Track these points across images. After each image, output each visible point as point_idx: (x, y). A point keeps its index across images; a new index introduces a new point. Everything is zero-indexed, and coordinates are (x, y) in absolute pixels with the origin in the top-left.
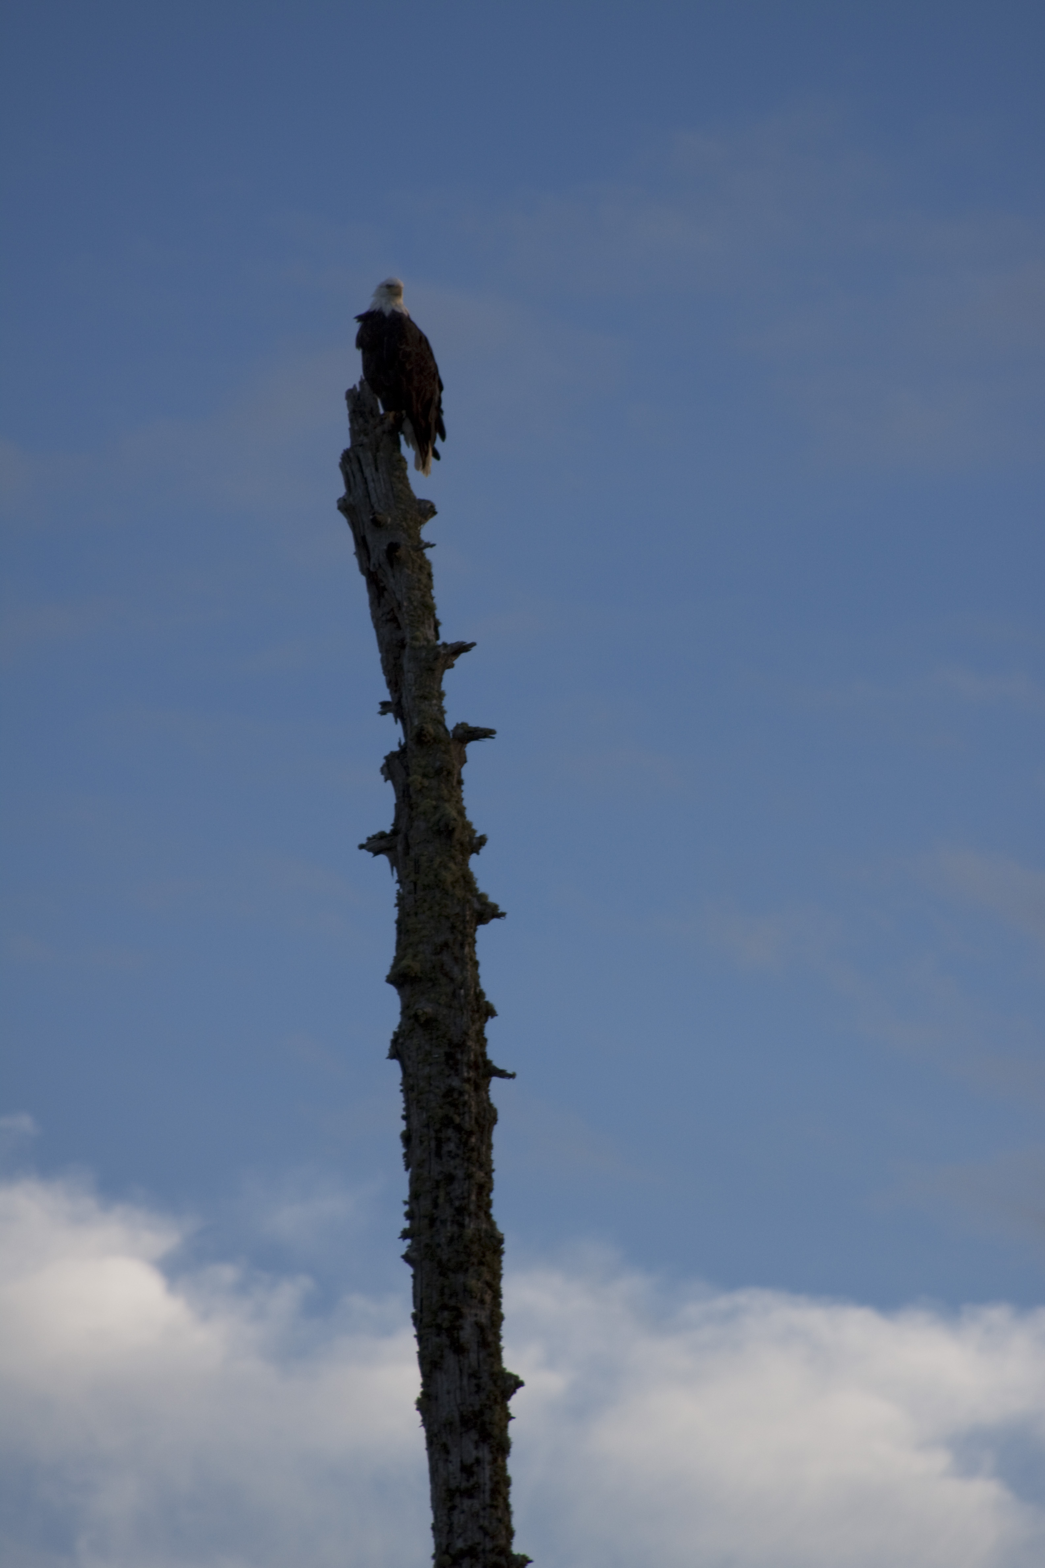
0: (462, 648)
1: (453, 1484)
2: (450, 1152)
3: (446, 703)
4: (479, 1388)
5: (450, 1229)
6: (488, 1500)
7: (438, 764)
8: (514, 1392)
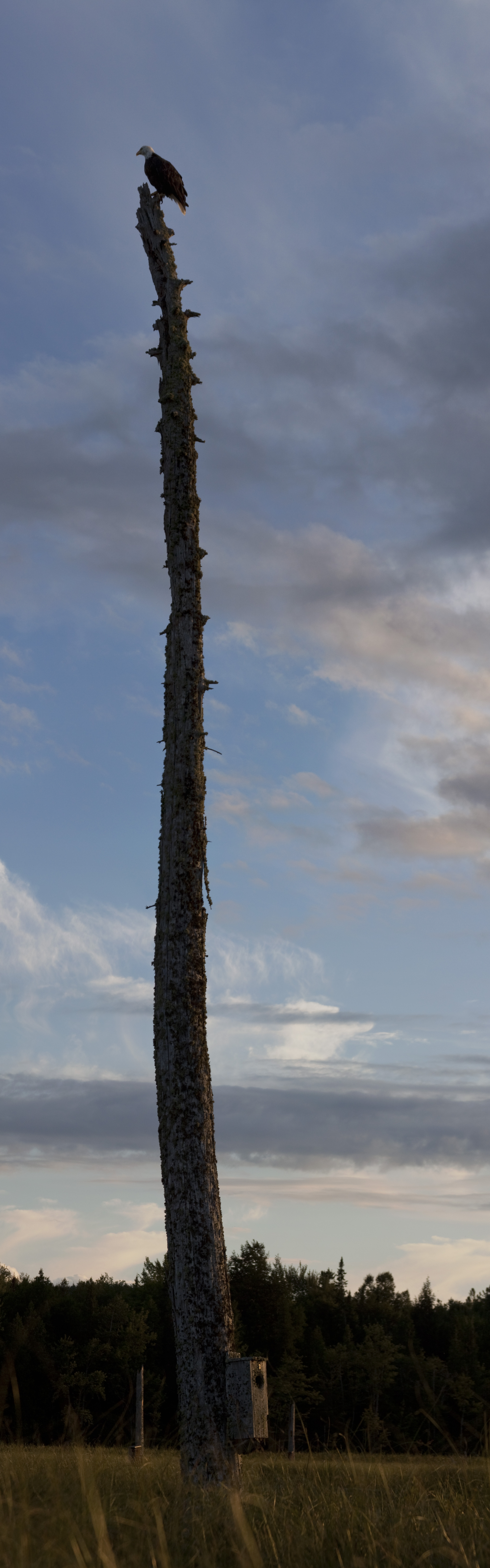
0: (188, 282)
1: (182, 587)
2: (183, 466)
3: (182, 302)
4: (192, 553)
5: (183, 494)
6: (195, 595)
7: (180, 323)
8: (204, 556)
